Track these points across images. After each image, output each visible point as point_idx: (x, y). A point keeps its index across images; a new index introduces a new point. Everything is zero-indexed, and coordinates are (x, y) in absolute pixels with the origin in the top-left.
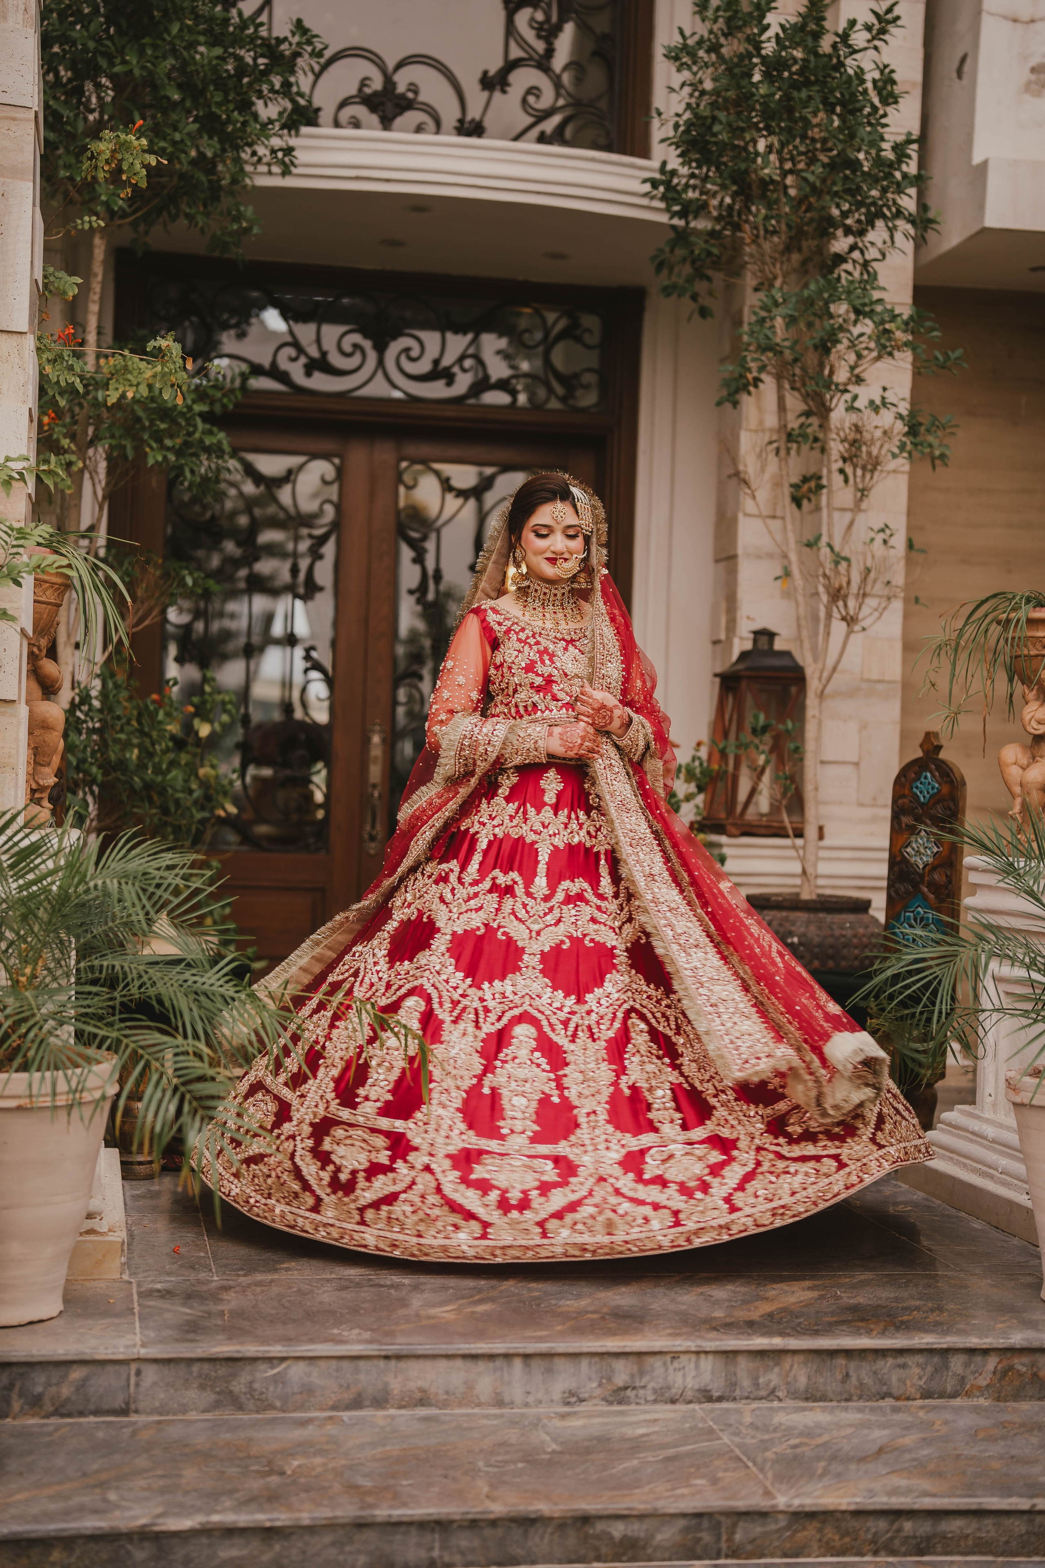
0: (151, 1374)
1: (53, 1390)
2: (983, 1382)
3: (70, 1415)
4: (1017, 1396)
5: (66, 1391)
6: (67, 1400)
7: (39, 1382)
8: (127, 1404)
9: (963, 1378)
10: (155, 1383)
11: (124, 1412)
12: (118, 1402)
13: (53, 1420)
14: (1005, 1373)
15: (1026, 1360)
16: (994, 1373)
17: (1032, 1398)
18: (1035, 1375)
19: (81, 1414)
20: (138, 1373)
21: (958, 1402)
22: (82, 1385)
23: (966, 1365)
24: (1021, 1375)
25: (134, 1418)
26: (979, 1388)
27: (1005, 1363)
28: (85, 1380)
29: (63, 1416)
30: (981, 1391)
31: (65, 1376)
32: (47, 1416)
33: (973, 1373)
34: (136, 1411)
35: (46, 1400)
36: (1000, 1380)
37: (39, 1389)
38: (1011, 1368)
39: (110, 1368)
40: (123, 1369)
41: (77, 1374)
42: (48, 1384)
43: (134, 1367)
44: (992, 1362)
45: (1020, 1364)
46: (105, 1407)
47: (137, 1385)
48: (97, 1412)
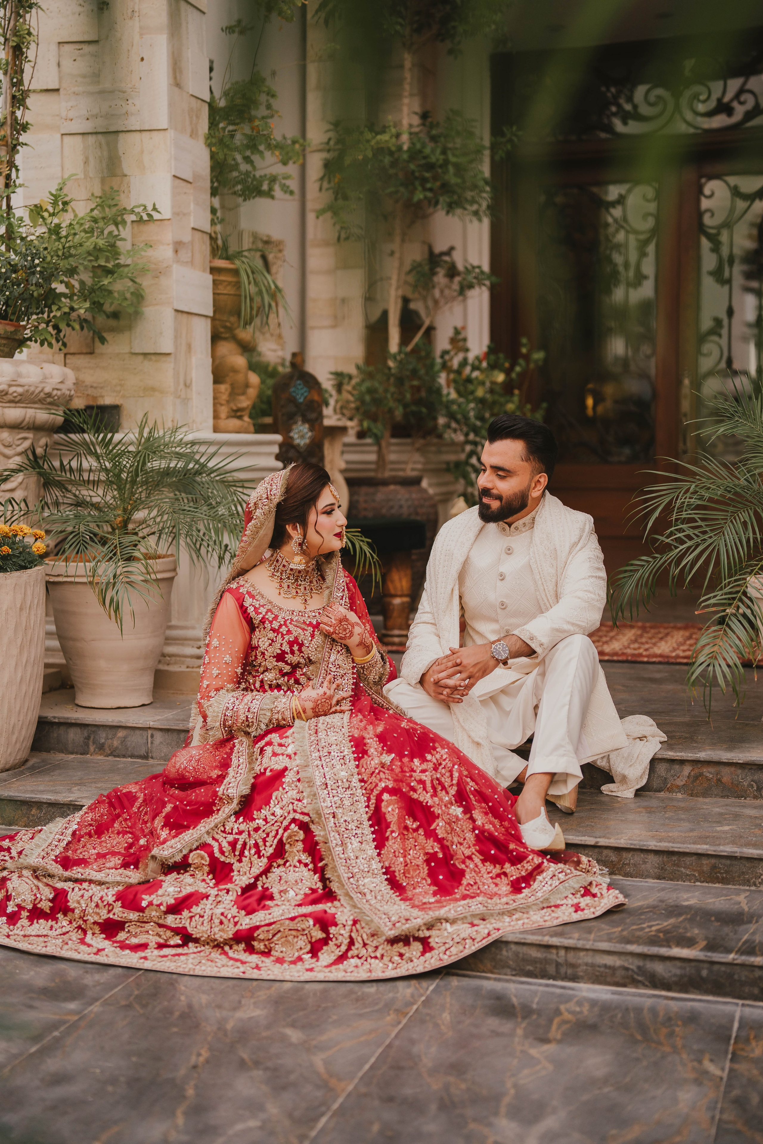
0: (159, 737)
1: (110, 741)
2: (680, 782)
3: (118, 756)
4: (705, 794)
5: (116, 743)
6: (117, 748)
7: (102, 736)
8: (147, 753)
9: (666, 779)
10: (161, 743)
11: (146, 757)
12: (143, 752)
13: (110, 758)
14: (696, 778)
15: (712, 769)
16: (688, 777)
17: (716, 796)
18: (719, 780)
19: (124, 756)
20: (152, 736)
21: (662, 794)
22: (124, 740)
23: (668, 771)
24: (709, 780)
25: (151, 761)
26: (678, 786)
27: (697, 771)
28: (125, 737)
29: (115, 756)
30: (680, 789)
31: (115, 735)
32: (108, 756)
33: (673, 776)
34: (152, 758)
35: (106, 746)
36: (694, 781)
37: (103, 741)
38: (701, 774)
39: (138, 732)
40: (144, 733)
41: (121, 734)
42: (107, 738)
43: (150, 732)
44: (687, 770)
45: (708, 772)
46: (136, 754)
47: (152, 743)
48: (132, 756)
